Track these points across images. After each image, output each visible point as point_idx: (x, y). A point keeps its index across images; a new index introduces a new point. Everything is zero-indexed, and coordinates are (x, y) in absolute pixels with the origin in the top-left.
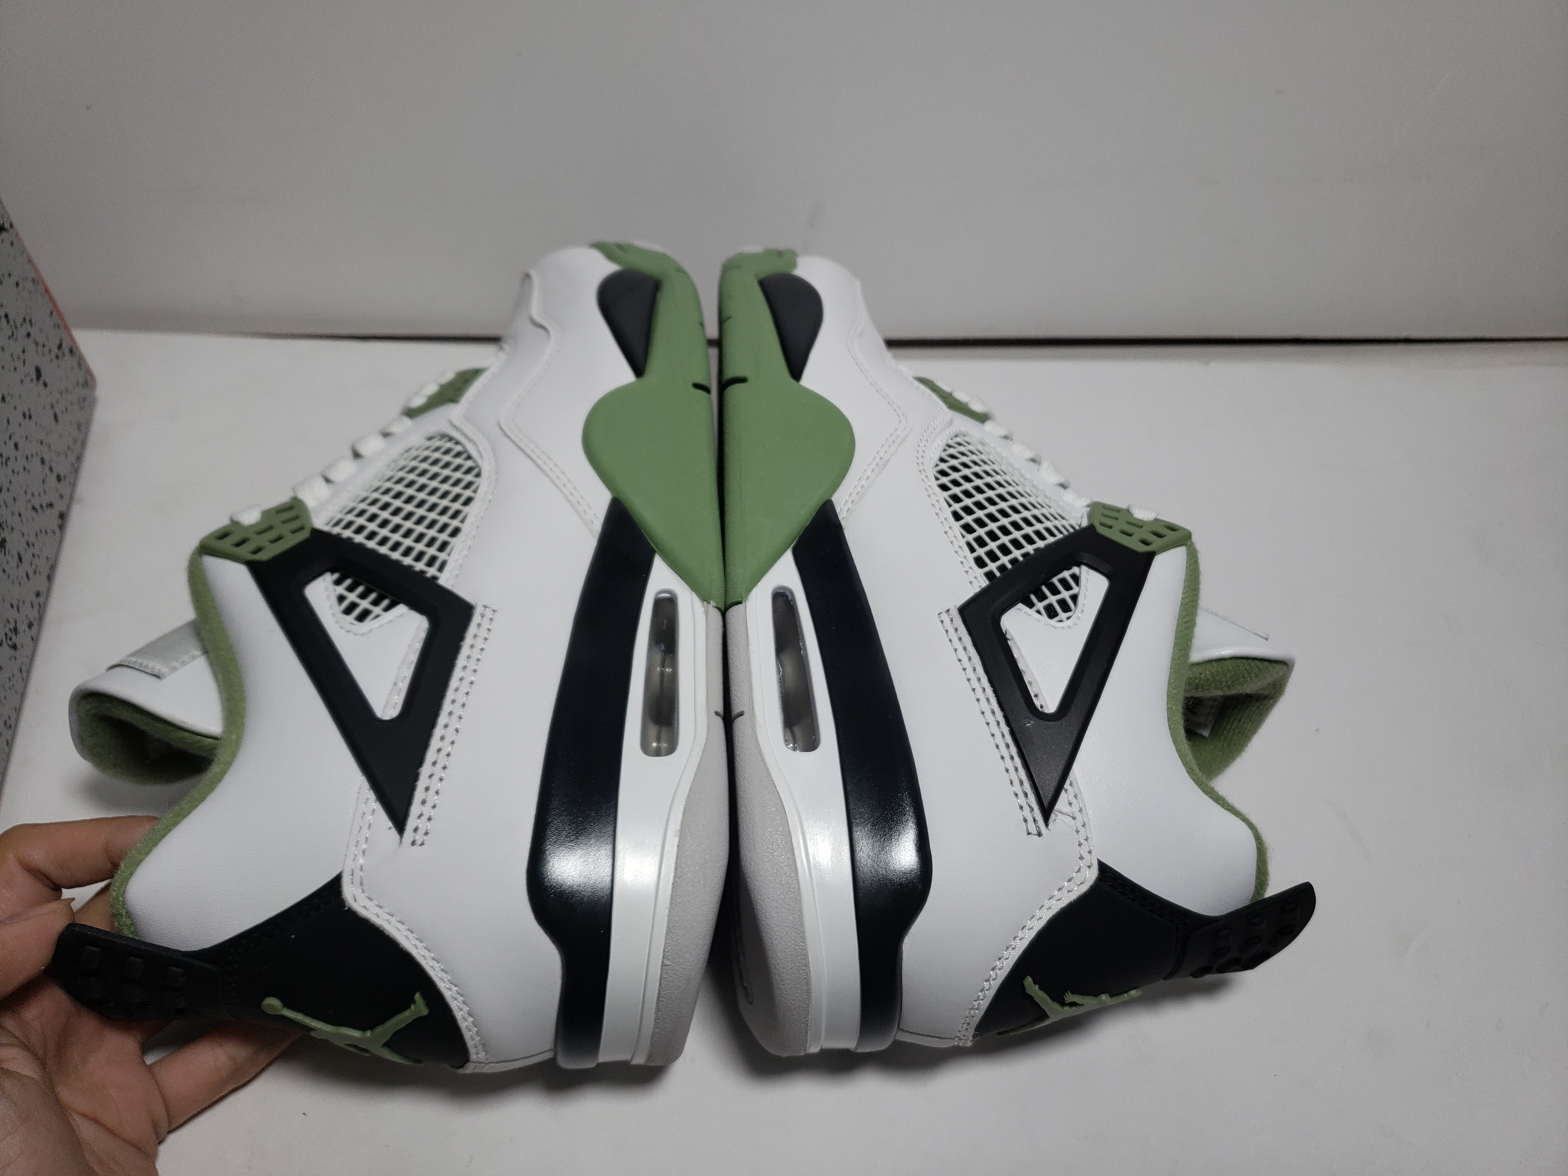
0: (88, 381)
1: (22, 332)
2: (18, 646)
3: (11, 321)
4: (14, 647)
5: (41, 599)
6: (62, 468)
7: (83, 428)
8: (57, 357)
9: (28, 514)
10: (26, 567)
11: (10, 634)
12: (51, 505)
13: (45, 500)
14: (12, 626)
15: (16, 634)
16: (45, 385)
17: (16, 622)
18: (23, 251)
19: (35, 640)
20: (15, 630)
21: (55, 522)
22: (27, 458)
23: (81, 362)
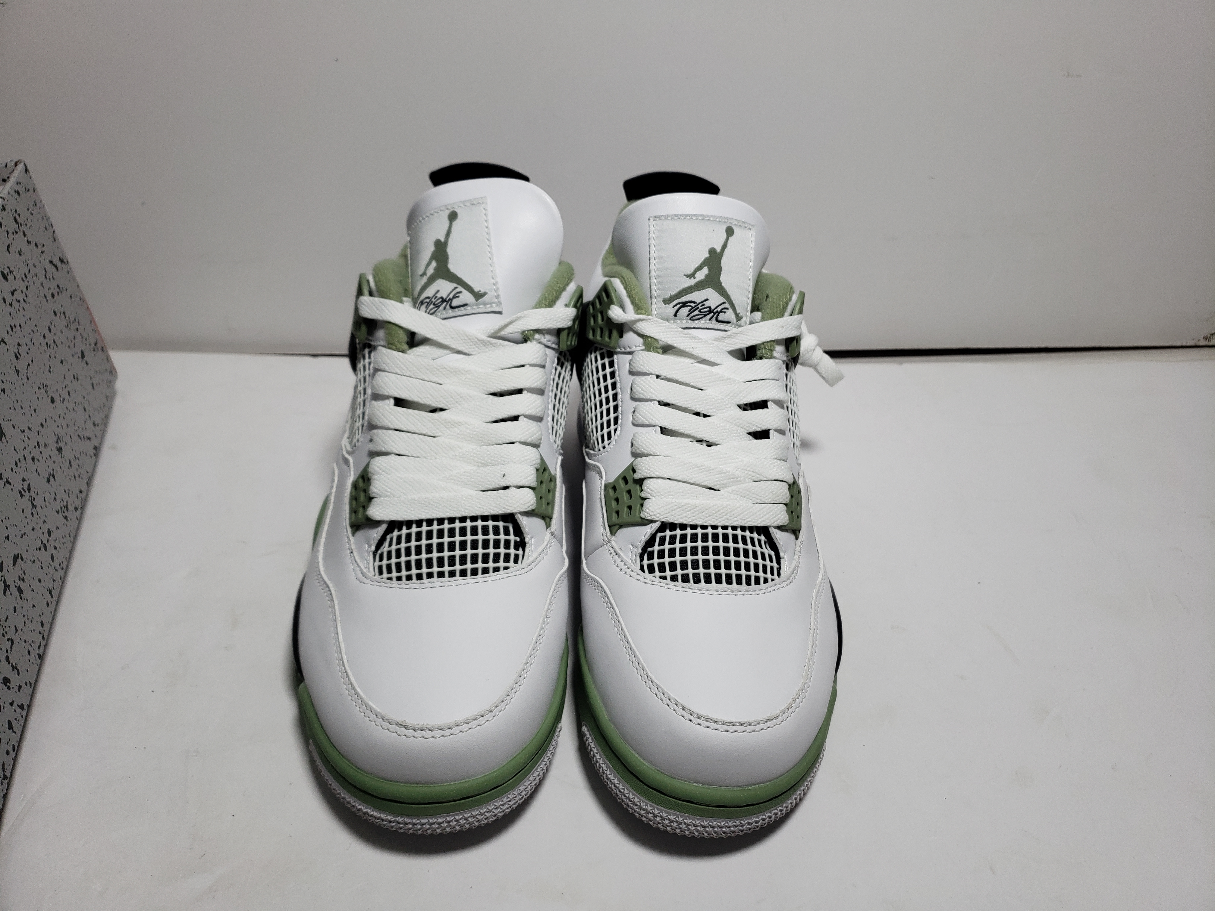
0: (112, 372)
1: (74, 326)
2: (69, 519)
3: (67, 318)
4: (66, 518)
5: (84, 495)
6: (98, 419)
7: (110, 397)
8: (94, 350)
9: (75, 438)
10: (73, 471)
11: (63, 508)
12: (89, 439)
13: (87, 434)
14: (65, 504)
15: (67, 511)
16: (87, 363)
17: (67, 502)
18: (74, 279)
19: (80, 520)
20: (67, 507)
21: (92, 452)
22: (75, 403)
23: (108, 359)
